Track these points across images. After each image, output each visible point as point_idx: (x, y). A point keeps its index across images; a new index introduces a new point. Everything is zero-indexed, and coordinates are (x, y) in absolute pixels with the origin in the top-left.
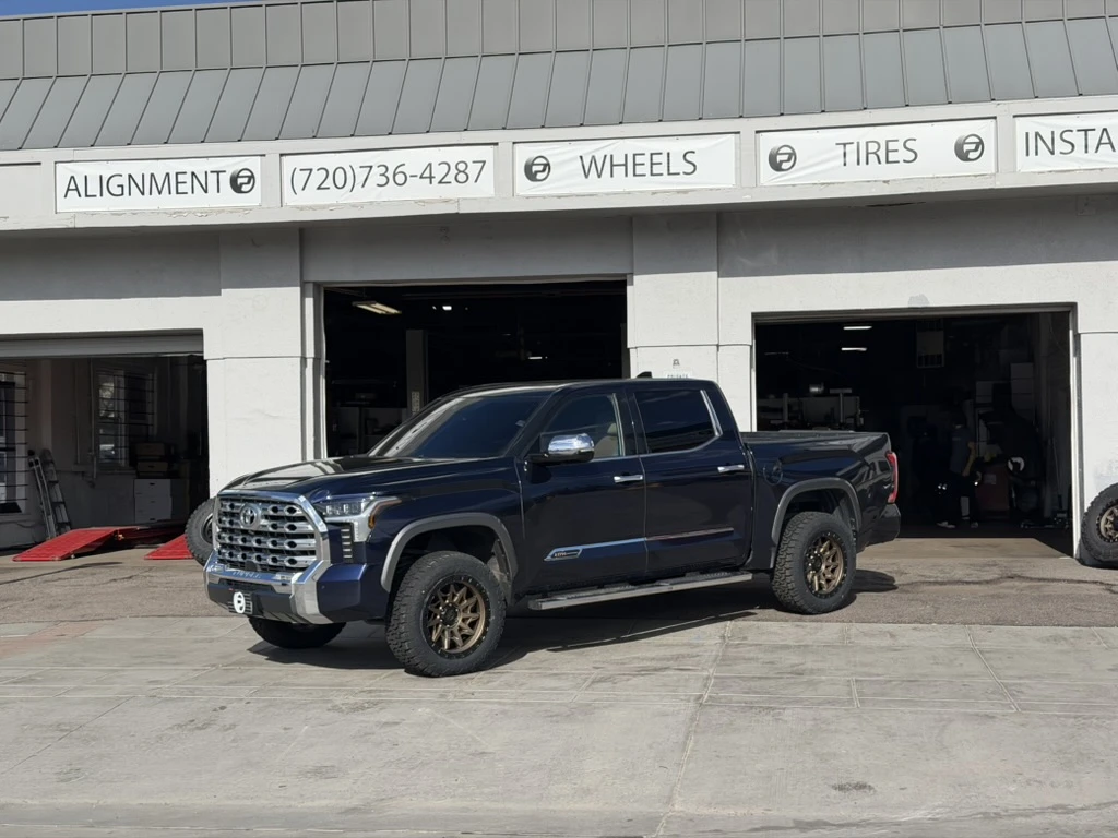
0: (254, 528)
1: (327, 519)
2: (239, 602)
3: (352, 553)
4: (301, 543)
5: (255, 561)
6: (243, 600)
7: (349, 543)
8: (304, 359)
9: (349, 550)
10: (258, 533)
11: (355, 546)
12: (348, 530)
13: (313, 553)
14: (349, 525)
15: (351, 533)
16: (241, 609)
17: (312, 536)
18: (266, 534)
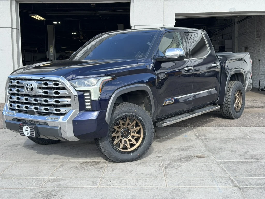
0: (33, 93)
1: (77, 89)
2: (27, 131)
3: (91, 105)
4: (63, 101)
5: (34, 110)
6: (29, 130)
7: (89, 101)
8: (12, 28)
9: (89, 104)
10: (35, 96)
11: (92, 101)
12: (88, 94)
13: (70, 105)
14: (89, 91)
15: (90, 95)
16: (28, 134)
17: (69, 97)
18: (40, 96)
